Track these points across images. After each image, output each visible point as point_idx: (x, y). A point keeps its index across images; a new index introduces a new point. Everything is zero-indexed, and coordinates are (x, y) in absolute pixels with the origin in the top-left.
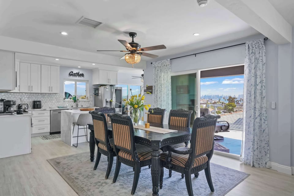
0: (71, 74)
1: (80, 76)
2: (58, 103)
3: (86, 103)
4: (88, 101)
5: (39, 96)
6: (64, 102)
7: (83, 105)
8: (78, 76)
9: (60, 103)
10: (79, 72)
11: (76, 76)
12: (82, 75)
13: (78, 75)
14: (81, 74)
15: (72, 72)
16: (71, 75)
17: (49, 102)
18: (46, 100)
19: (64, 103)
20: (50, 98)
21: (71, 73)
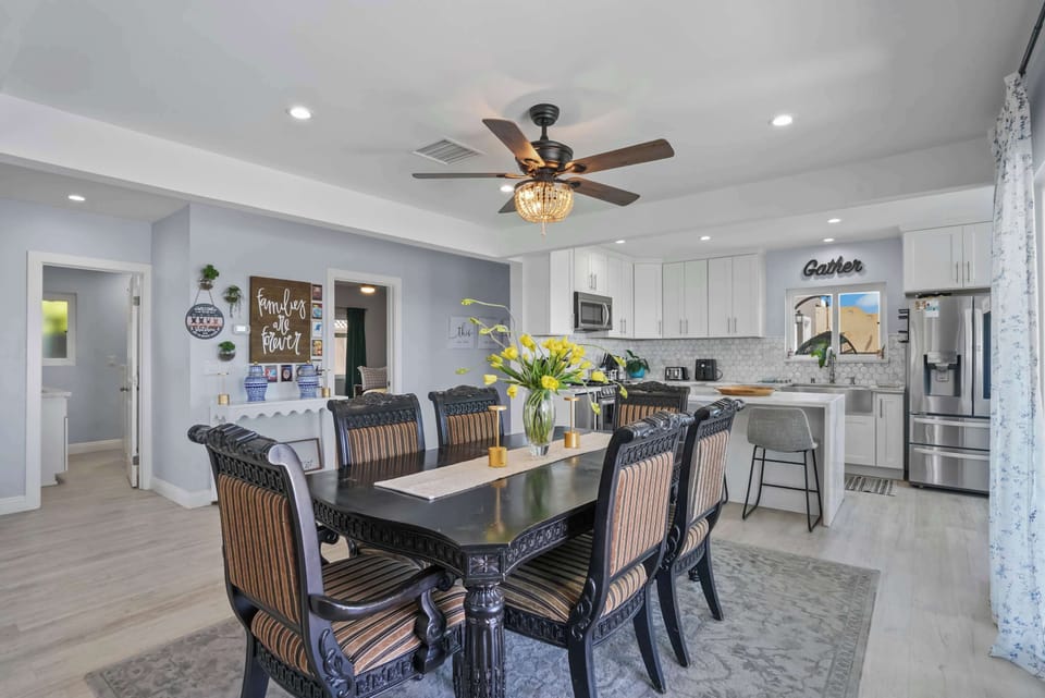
0: (813, 270)
1: (844, 271)
2: (766, 369)
3: (872, 370)
4: (881, 364)
5: (715, 348)
6: (787, 363)
7: (859, 376)
8: (838, 272)
9: (773, 369)
10: (841, 258)
11: (827, 273)
12: (856, 266)
13: (838, 267)
14: (849, 263)
15: (815, 262)
16: (811, 274)
17: (743, 363)
18: (733, 357)
19: (787, 367)
20: (743, 352)
21: (810, 267)
